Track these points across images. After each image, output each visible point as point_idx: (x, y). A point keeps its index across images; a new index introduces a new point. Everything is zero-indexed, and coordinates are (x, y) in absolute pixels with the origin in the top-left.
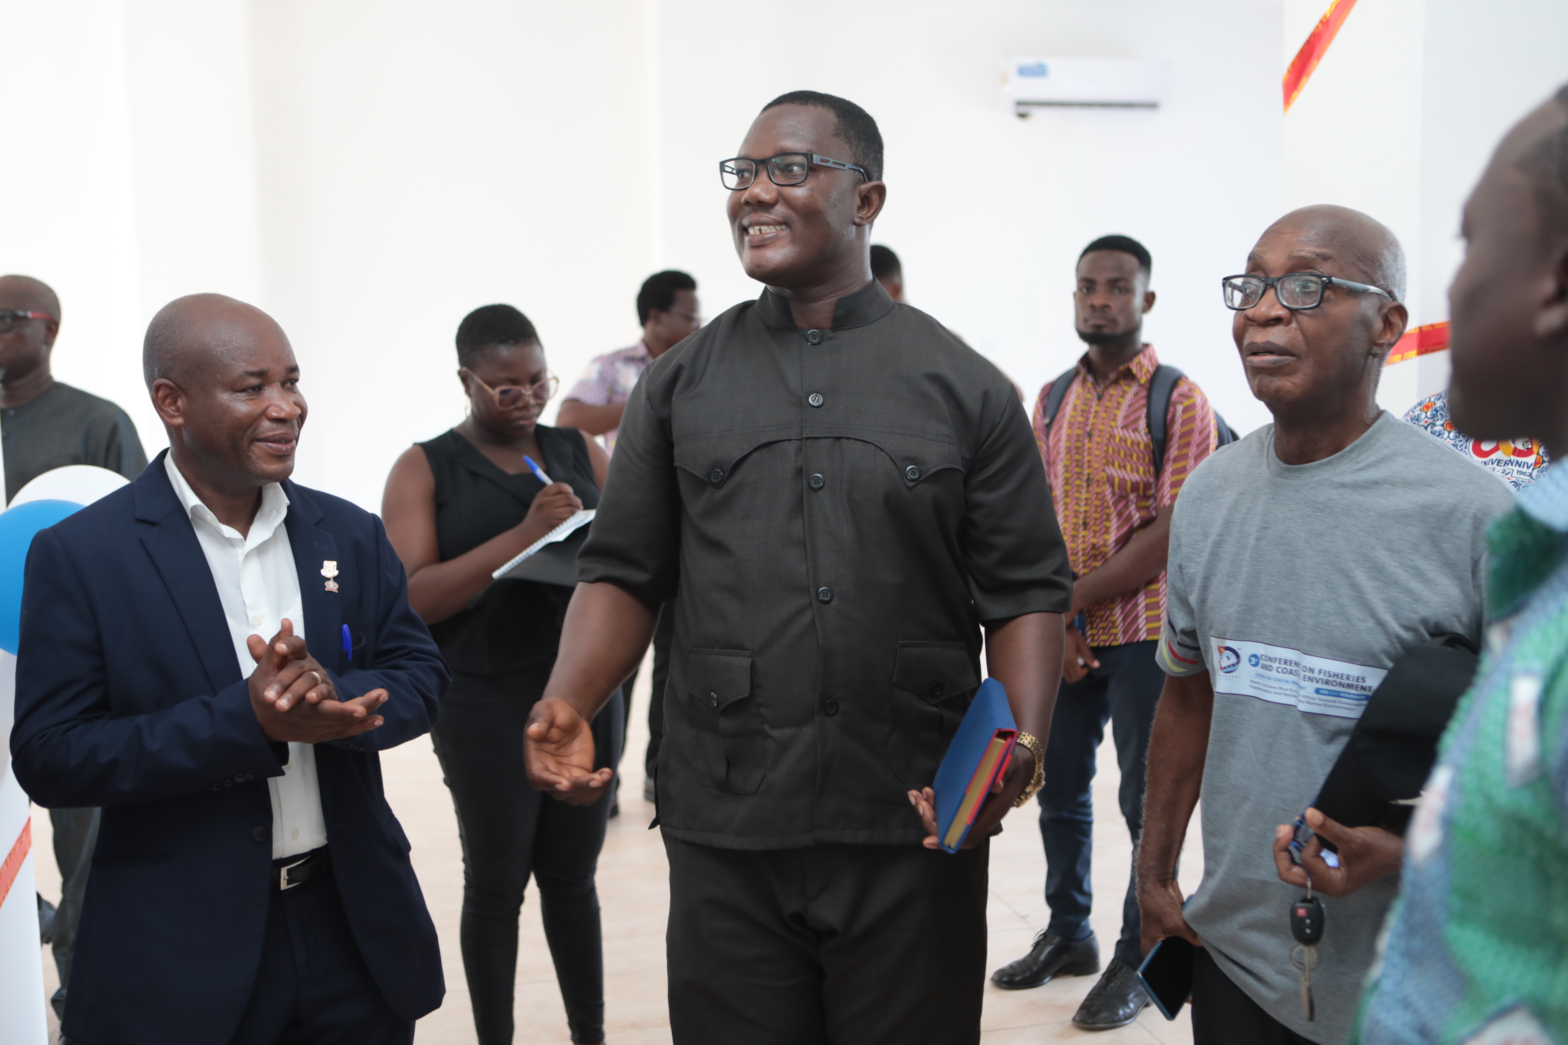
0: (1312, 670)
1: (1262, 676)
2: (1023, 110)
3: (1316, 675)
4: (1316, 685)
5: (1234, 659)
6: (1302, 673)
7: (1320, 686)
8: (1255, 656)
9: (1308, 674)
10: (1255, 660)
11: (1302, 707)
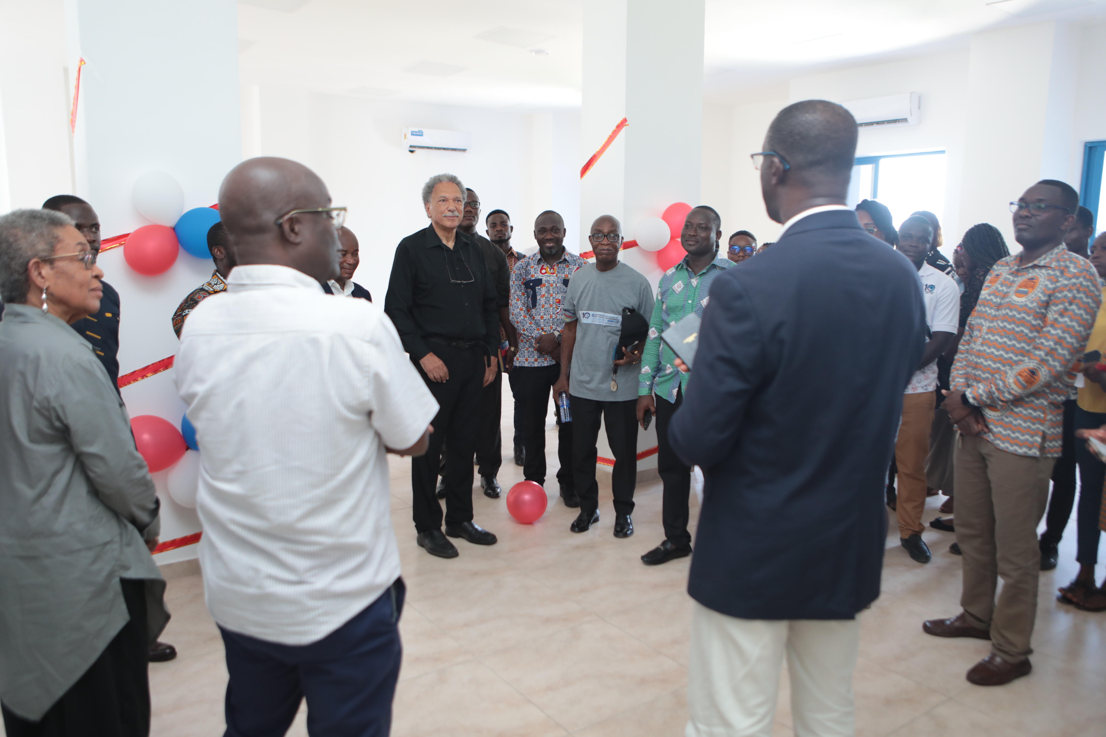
0: (607, 316)
1: (594, 319)
2: (412, 149)
3: (608, 317)
4: (608, 320)
5: (589, 315)
6: (605, 317)
7: (609, 320)
8: (593, 314)
9: (606, 317)
10: (593, 315)
11: (604, 324)
